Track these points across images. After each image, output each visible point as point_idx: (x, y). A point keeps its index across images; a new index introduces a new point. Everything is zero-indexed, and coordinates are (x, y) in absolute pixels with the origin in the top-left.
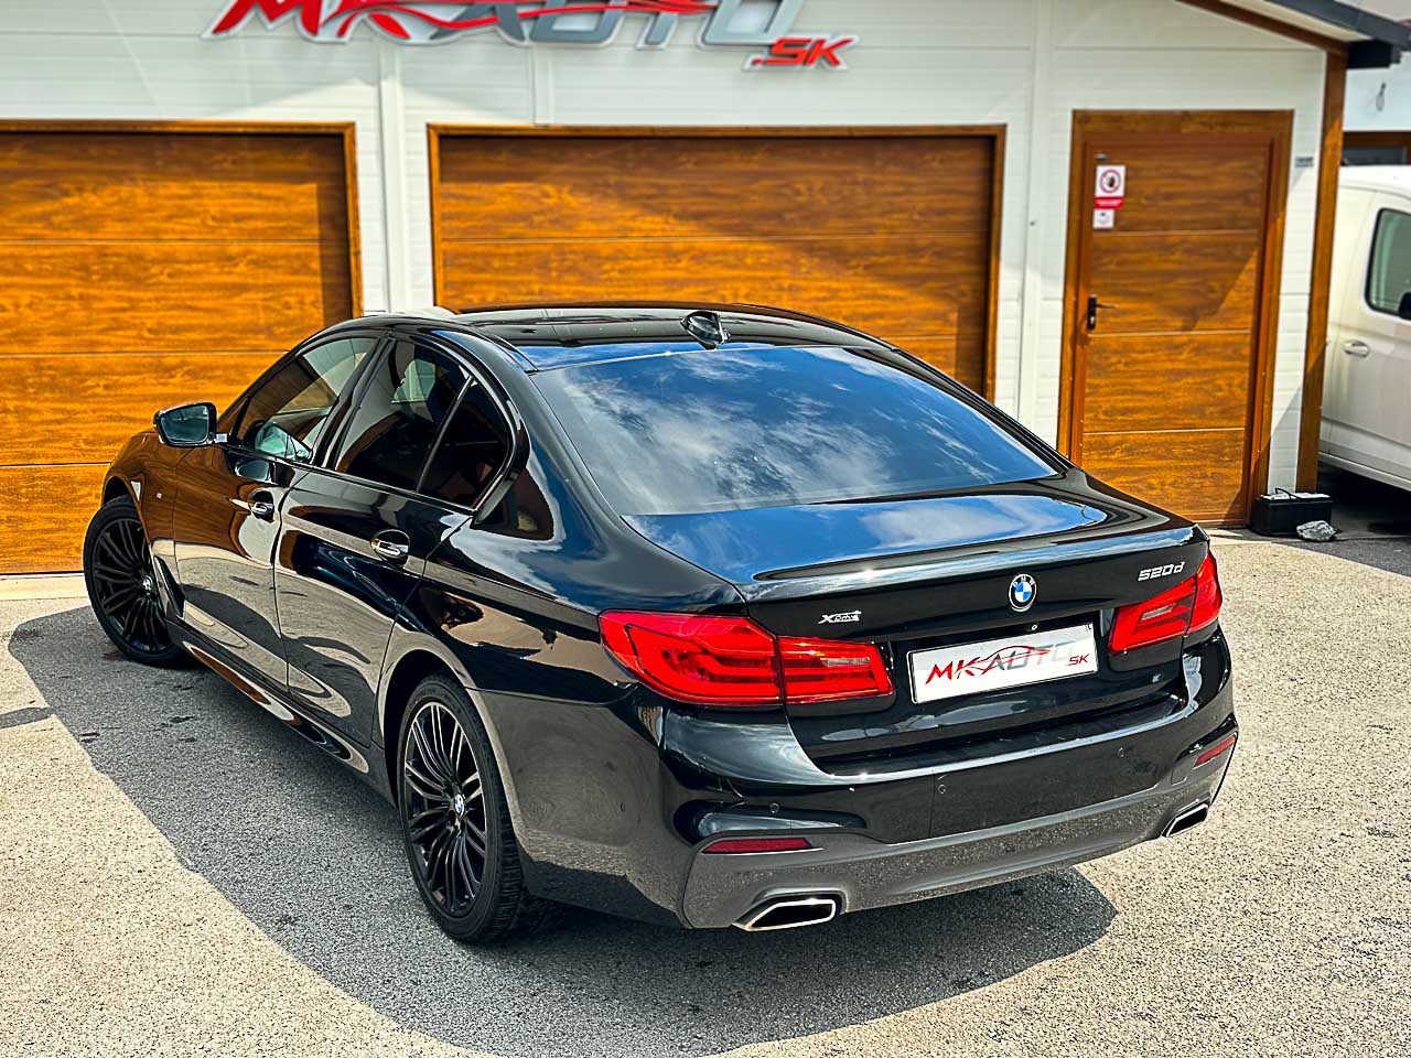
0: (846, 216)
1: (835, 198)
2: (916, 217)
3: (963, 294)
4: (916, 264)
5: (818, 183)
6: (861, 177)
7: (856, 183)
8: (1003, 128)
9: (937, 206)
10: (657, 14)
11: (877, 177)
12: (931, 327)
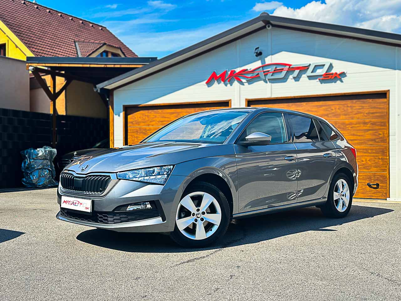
0: (345, 115)
1: (343, 110)
2: (366, 115)
3: (380, 134)
4: (366, 127)
5: (337, 107)
6: (349, 105)
7: (348, 107)
8: (389, 90)
9: (371, 111)
10: (294, 71)
11: (354, 105)
12: (371, 143)
